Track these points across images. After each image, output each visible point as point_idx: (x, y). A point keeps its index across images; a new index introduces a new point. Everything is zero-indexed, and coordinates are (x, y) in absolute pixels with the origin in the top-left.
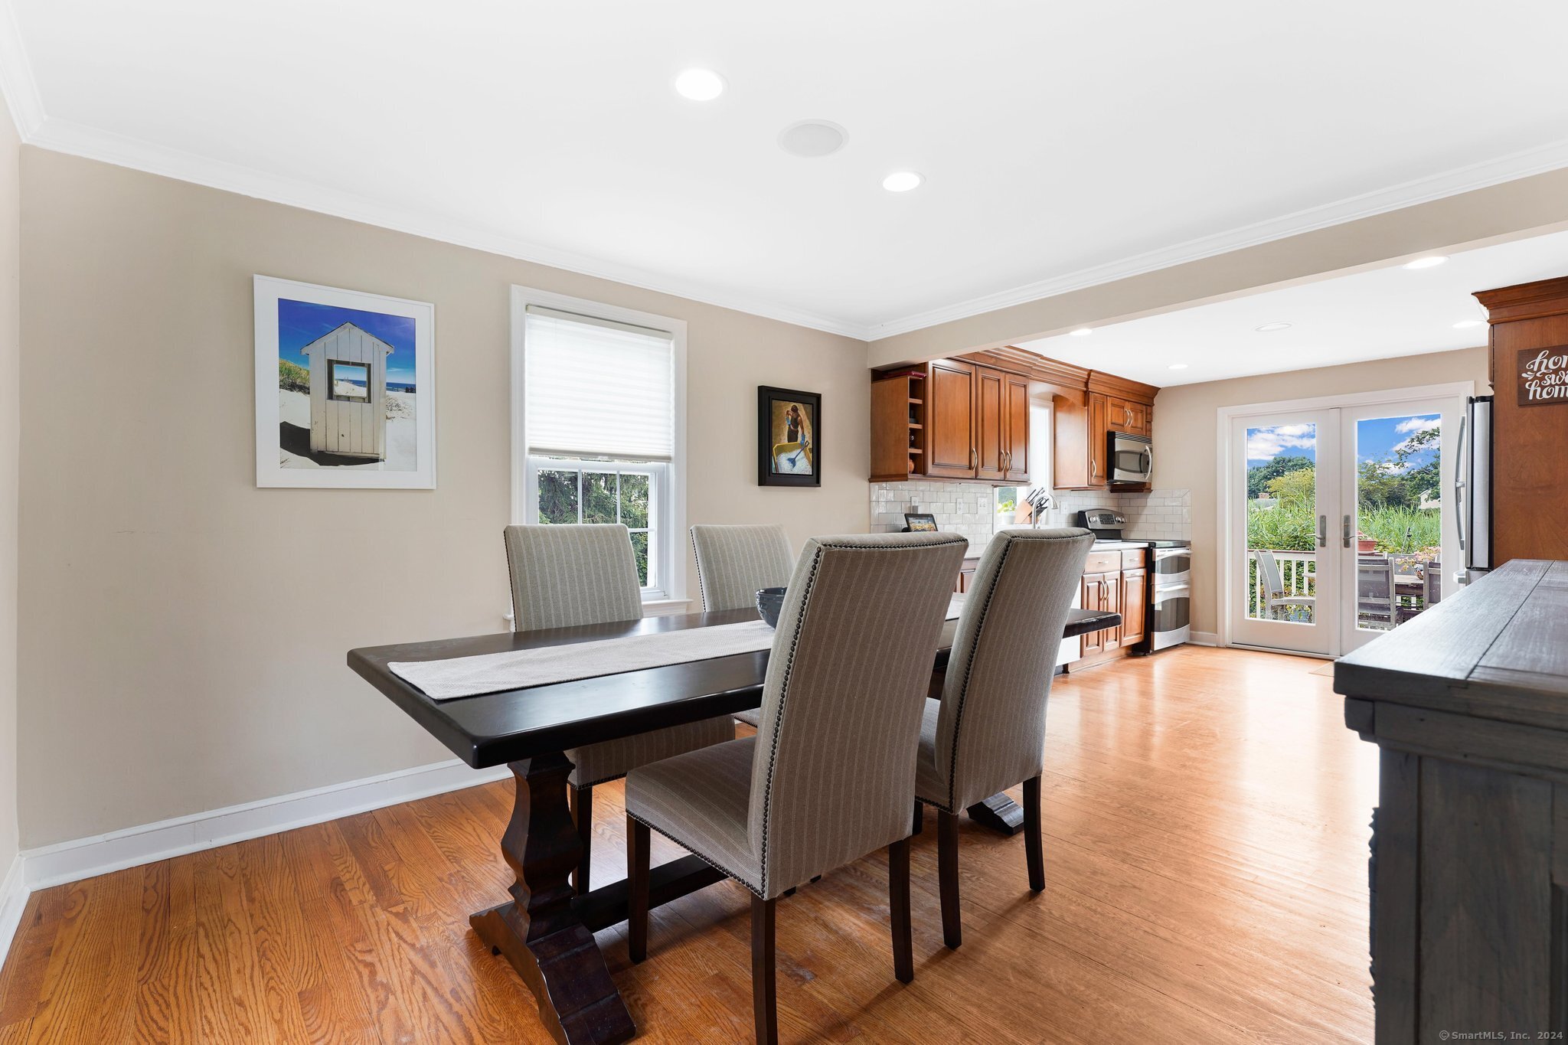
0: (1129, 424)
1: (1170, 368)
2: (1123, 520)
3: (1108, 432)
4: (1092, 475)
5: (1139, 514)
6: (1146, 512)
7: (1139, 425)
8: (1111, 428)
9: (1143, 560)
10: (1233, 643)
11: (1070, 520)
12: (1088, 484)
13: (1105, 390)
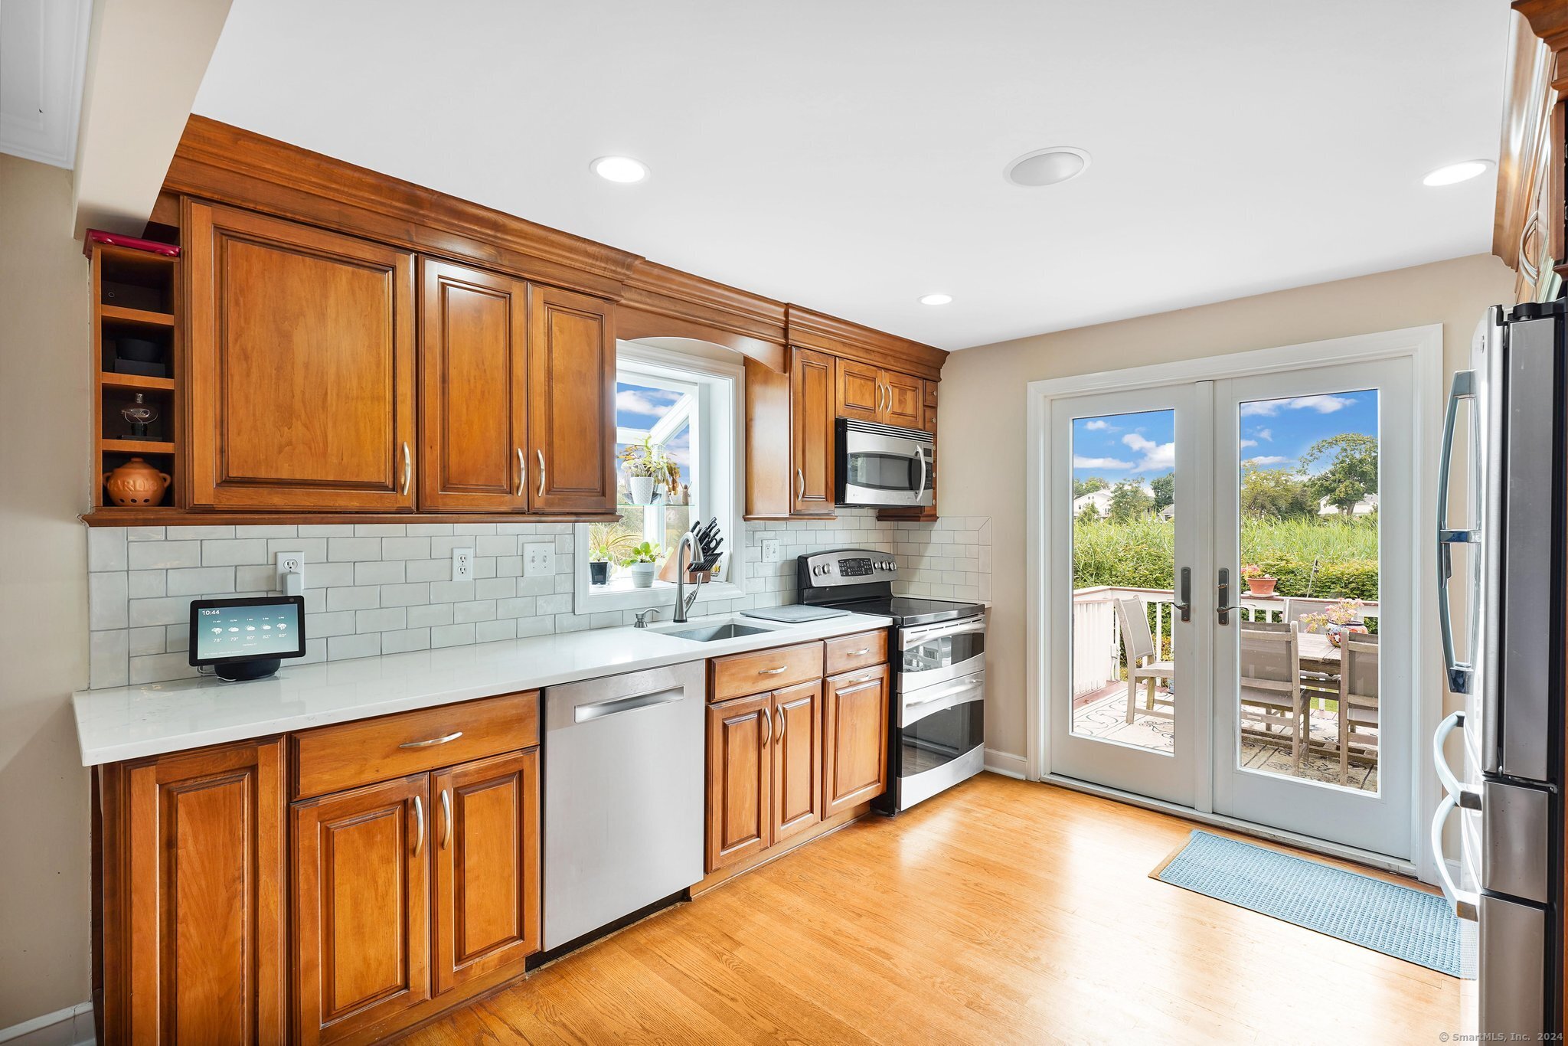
0: (883, 408)
1: (925, 301)
2: (891, 566)
3: (834, 420)
4: (796, 496)
5: (921, 556)
6: (930, 552)
8: (842, 412)
9: (882, 651)
10: (1052, 773)
11: (787, 571)
12: (790, 512)
13: (827, 346)
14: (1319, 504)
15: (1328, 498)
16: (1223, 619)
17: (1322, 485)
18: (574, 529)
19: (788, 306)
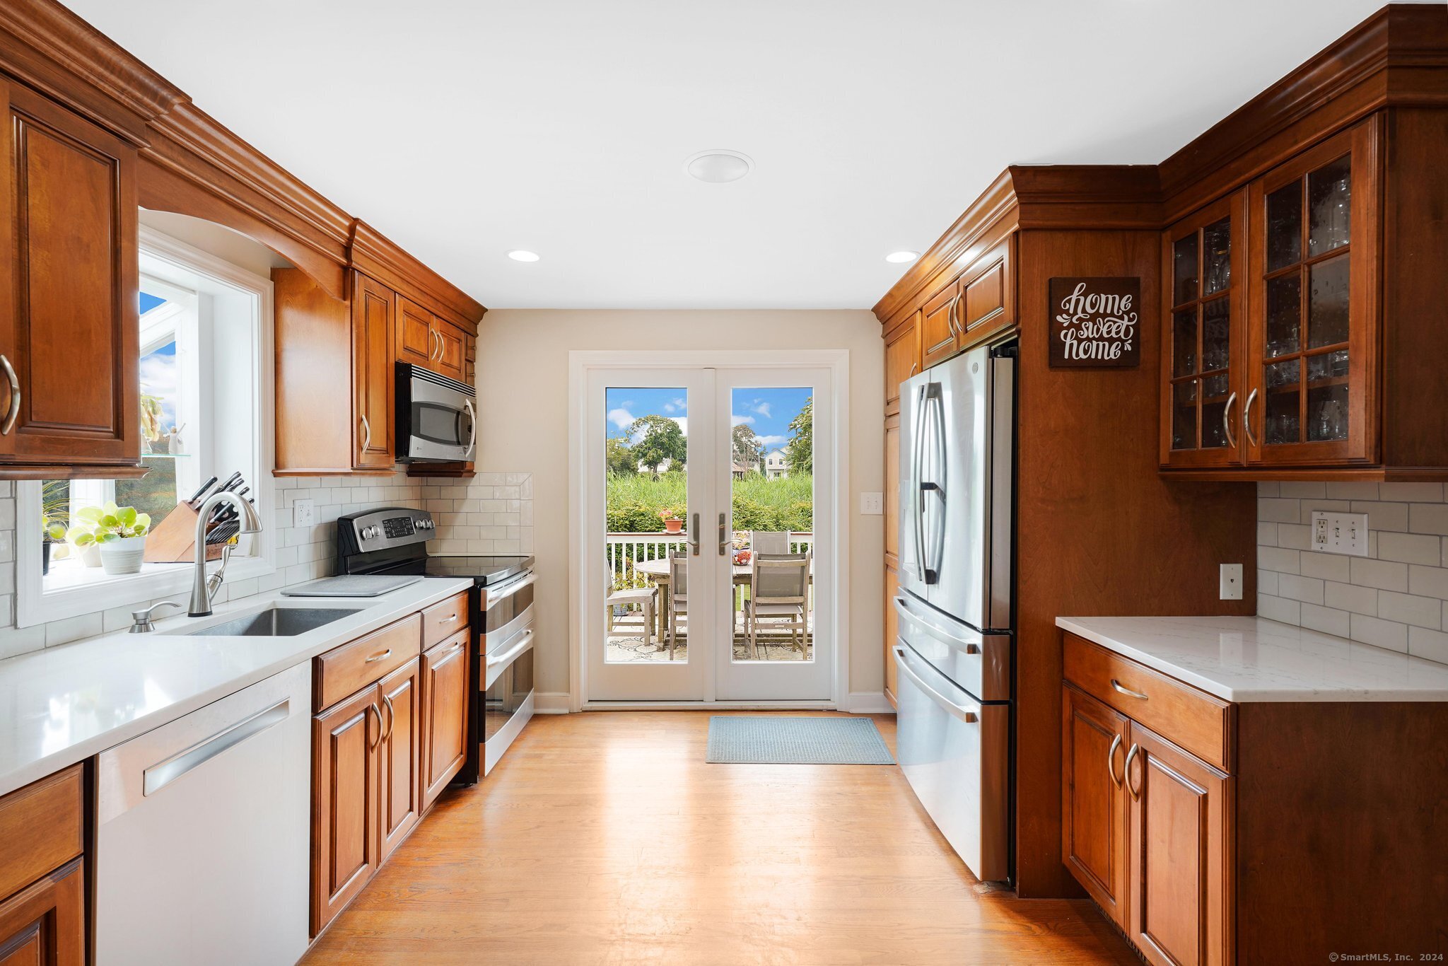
0: (438, 356)
1: (513, 255)
2: (429, 524)
3: (396, 363)
4: (360, 448)
5: (455, 512)
6: (466, 507)
7: (455, 363)
8: (403, 356)
9: (465, 614)
10: (589, 701)
11: (322, 537)
12: (352, 466)
13: (388, 278)
14: (637, 465)
15: (643, 460)
16: (722, 551)
17: (639, 452)
18: (14, 490)
19: (356, 221)
